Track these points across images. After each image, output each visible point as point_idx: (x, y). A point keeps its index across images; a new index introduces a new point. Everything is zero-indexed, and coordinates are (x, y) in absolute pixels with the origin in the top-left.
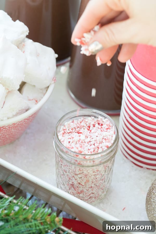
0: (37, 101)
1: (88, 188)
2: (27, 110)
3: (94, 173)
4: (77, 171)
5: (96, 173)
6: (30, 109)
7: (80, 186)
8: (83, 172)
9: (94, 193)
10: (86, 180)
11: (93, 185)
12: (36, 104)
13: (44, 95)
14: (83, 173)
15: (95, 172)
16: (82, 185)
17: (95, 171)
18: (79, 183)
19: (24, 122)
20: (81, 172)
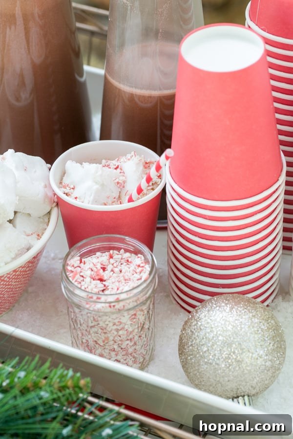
0: (38, 235)
1: (109, 350)
2: (28, 249)
3: (115, 327)
4: (90, 322)
5: (119, 328)
6: (32, 247)
7: (97, 346)
8: (99, 324)
9: (119, 360)
10: (105, 338)
11: (116, 347)
12: (38, 239)
13: (48, 225)
14: (99, 326)
15: (117, 326)
16: (99, 345)
17: (117, 323)
18: (96, 341)
19: (28, 267)
20: (96, 323)
